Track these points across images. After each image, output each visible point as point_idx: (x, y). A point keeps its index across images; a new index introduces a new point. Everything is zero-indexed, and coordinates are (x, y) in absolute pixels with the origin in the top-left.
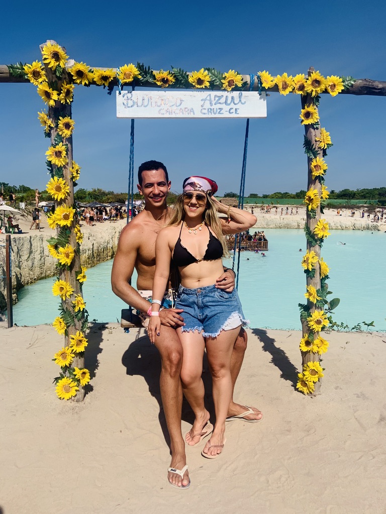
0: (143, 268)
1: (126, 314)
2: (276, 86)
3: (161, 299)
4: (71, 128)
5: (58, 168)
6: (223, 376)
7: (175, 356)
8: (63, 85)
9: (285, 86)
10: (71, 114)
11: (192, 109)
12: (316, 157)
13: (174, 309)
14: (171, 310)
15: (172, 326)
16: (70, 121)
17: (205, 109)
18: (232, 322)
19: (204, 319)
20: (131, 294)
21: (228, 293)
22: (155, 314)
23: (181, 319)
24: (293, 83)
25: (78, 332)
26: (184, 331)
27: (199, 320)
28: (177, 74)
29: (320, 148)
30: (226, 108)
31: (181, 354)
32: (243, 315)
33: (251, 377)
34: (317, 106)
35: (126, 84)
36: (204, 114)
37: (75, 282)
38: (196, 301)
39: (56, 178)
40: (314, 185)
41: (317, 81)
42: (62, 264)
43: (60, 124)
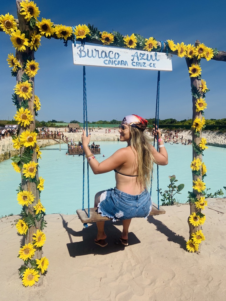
2: (177, 50)
5: (24, 101)
9: (182, 51)
11: (126, 61)
12: (199, 98)
16: (35, 64)
17: (135, 62)
24: (187, 49)
25: (38, 230)
28: (116, 35)
29: (202, 92)
34: (199, 65)
36: (134, 66)
40: (199, 116)
41: (201, 50)
42: (26, 177)
43: (27, 65)
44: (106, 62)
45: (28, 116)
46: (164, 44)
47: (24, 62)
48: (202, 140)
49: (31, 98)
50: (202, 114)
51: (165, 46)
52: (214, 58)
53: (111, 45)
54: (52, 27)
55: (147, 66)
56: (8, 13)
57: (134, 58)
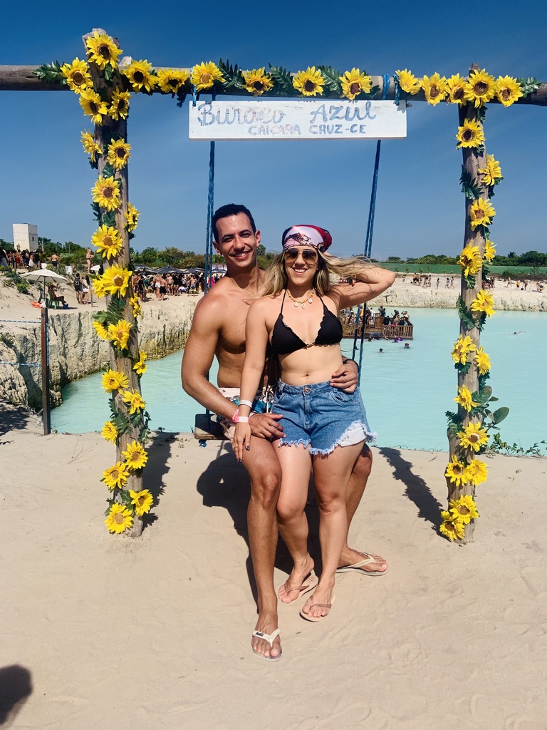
0: (227, 357)
1: (202, 421)
2: (422, 91)
3: (252, 399)
4: (125, 156)
5: (108, 213)
6: (336, 510)
7: (270, 480)
8: (114, 92)
9: (435, 93)
10: (126, 135)
11: (297, 126)
12: (477, 198)
13: (270, 415)
14: (265, 416)
15: (267, 438)
16: (125, 145)
17: (316, 126)
18: (353, 435)
19: (313, 429)
20: (210, 392)
21: (347, 393)
22: (243, 419)
23: (280, 427)
24: (446, 88)
25: (134, 442)
26: (284, 444)
27: (306, 430)
28: (276, 75)
29: (484, 184)
30: (346, 124)
31: (279, 477)
32: (367, 425)
33: (374, 514)
34: (482, 122)
35: (204, 91)
36: (314, 133)
37: (130, 373)
38: (302, 404)
39: (105, 227)
40: (475, 239)
41: (481, 85)
43: (111, 149)
44: (254, 130)
46: (390, 80)
47: (106, 143)
48: (479, 296)
49: (121, 207)
50: (483, 235)
51: (392, 83)
53: (268, 96)
54: (152, 74)
55: (345, 131)
56: (77, 57)
57: (314, 119)
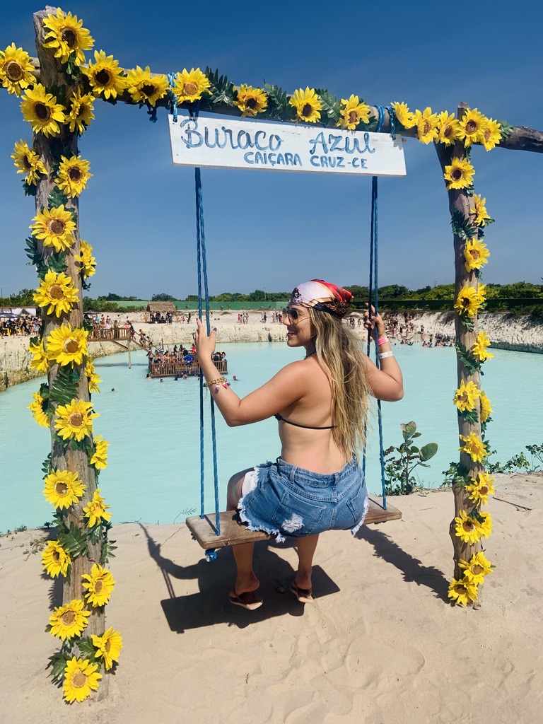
5: (55, 254)
8: (74, 94)
11: (296, 155)
16: (81, 165)
17: (317, 157)
24: (439, 124)
25: (95, 566)
28: (271, 94)
29: (476, 224)
30: (348, 158)
35: (186, 105)
36: (317, 165)
37: (87, 471)
40: (470, 281)
41: (472, 124)
42: (64, 439)
43: (62, 168)
44: (250, 158)
45: (65, 290)
46: (385, 112)
47: (55, 160)
48: (479, 339)
49: (73, 246)
50: (477, 276)
51: (387, 116)
52: (503, 144)
53: (261, 117)
54: (121, 74)
55: (347, 165)
56: (13, 44)
57: (314, 148)
